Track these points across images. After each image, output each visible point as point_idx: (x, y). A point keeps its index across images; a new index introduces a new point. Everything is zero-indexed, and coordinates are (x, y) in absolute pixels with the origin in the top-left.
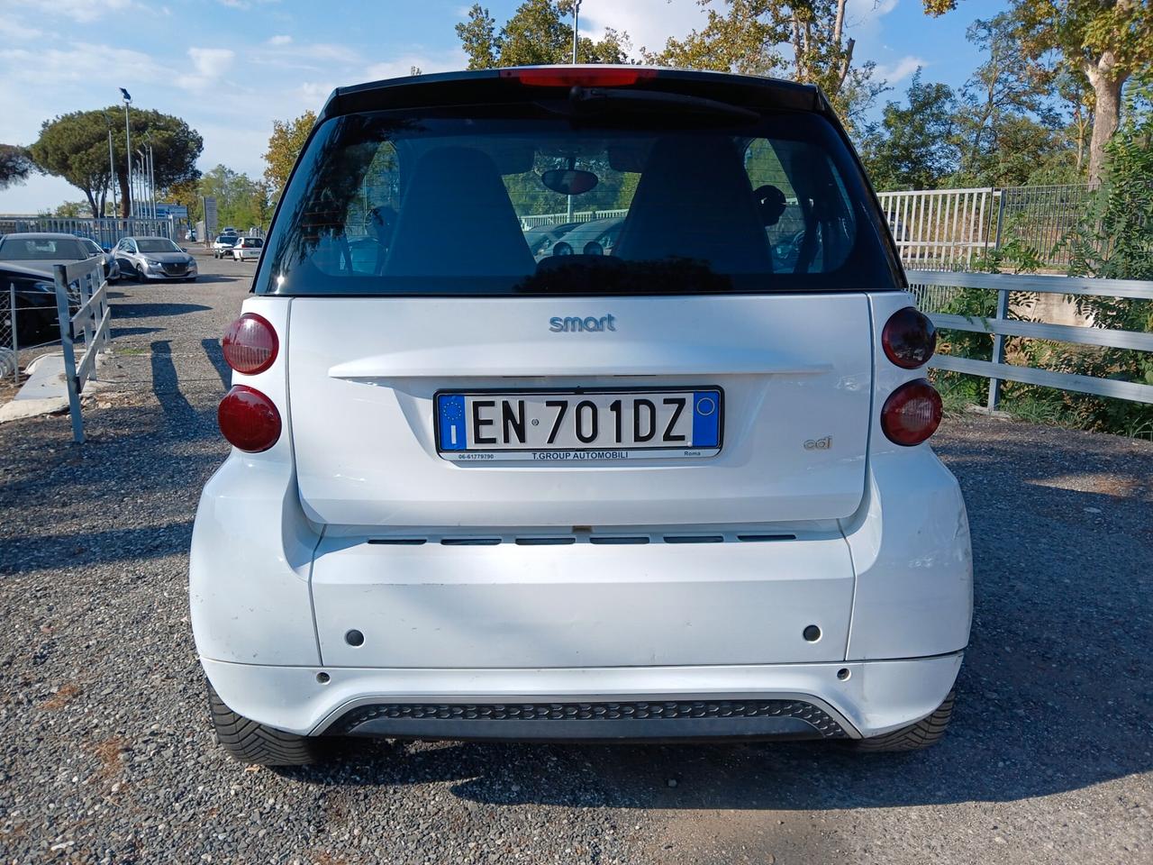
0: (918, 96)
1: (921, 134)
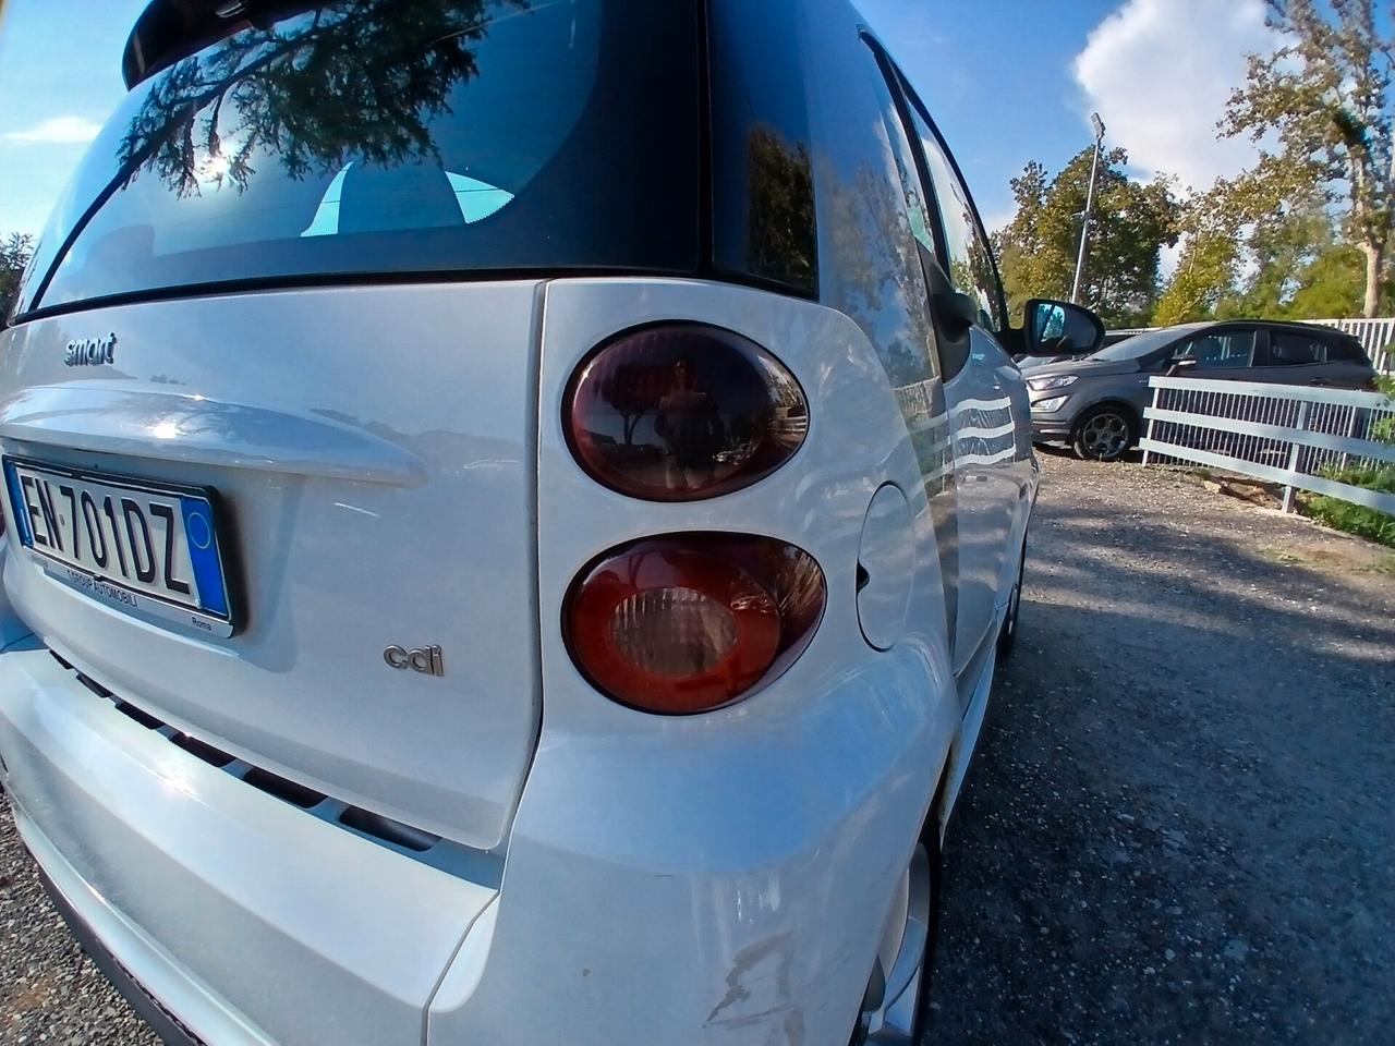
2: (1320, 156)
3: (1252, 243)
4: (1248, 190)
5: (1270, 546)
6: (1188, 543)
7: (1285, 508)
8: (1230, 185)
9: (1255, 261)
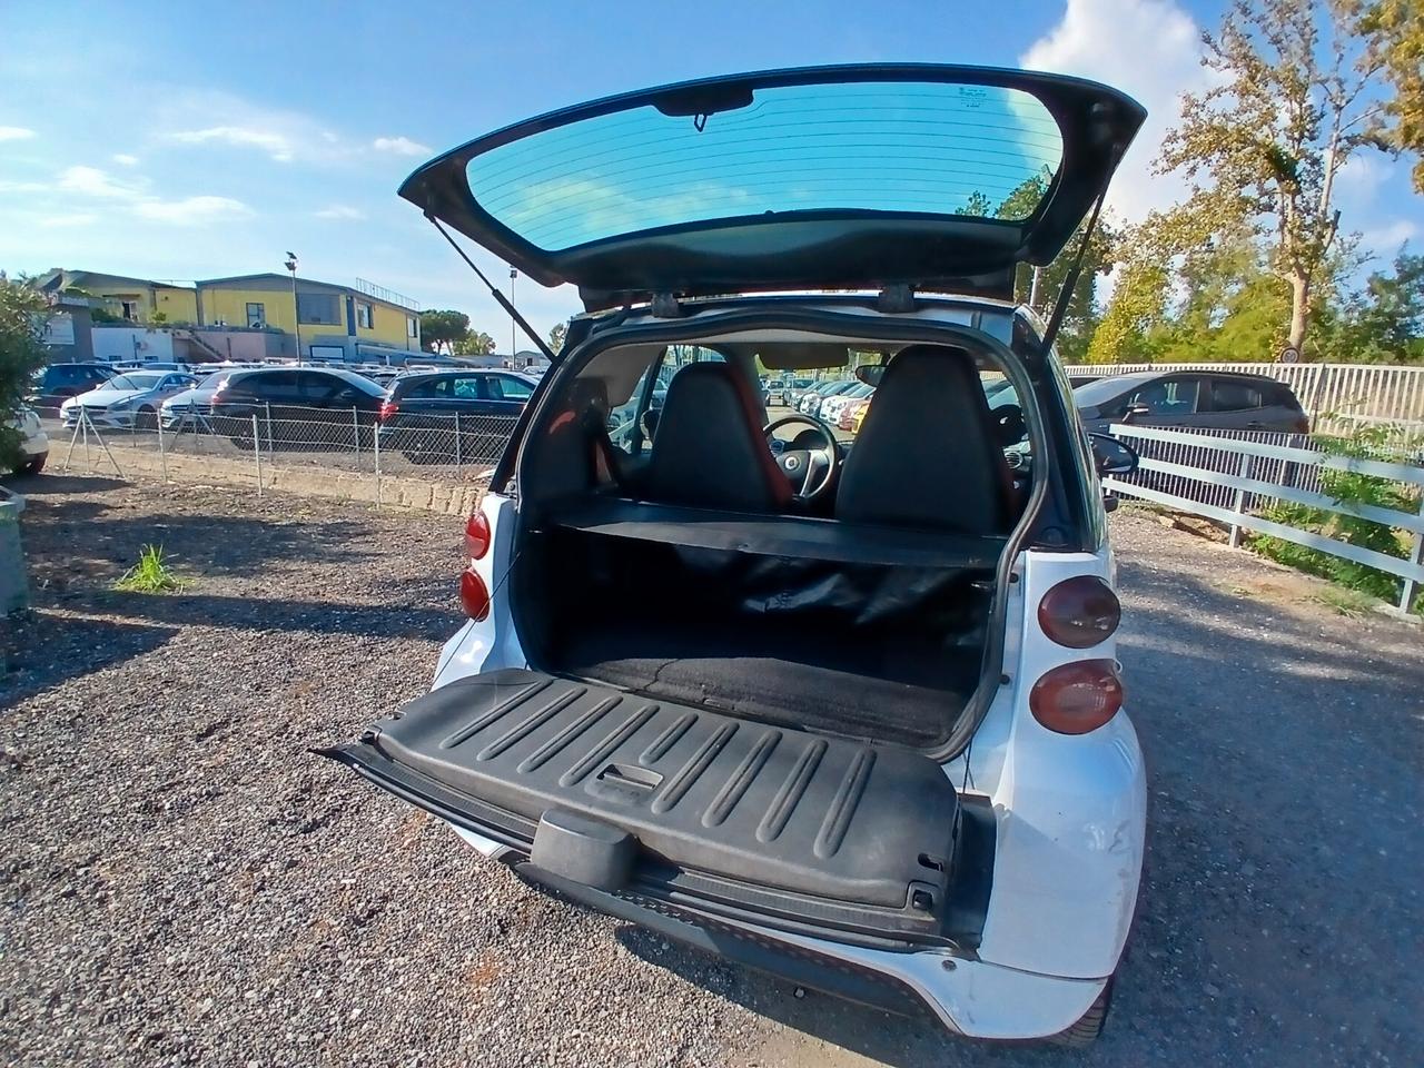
0: (1405, 266)
1: (1407, 303)
2: (1250, 191)
3: (1183, 272)
4: (1178, 223)
5: (1224, 580)
6: (1158, 579)
7: (1232, 543)
8: (1163, 218)
9: (1185, 289)
